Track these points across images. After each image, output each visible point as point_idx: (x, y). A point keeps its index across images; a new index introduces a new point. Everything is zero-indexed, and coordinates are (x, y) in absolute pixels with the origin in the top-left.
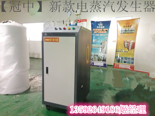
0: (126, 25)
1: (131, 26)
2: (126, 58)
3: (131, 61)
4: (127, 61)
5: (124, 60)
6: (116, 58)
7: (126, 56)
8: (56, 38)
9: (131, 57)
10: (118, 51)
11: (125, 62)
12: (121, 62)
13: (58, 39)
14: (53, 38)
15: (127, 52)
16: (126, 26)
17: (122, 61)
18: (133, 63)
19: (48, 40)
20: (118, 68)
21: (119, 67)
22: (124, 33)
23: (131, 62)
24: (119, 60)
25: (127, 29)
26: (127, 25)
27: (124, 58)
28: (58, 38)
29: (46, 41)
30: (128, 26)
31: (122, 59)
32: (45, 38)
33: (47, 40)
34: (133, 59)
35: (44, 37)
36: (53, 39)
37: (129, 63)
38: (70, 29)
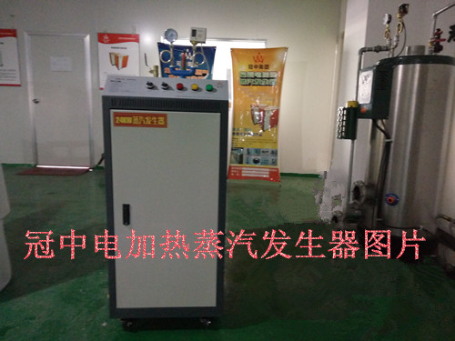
0: (253, 64)
1: (267, 67)
2: (257, 151)
3: (270, 158)
4: (259, 157)
5: (253, 157)
6: (234, 152)
7: (257, 146)
8: (157, 116)
9: (269, 147)
10: (238, 134)
11: (256, 162)
12: (247, 163)
13: (165, 120)
14: (145, 115)
15: (261, 135)
16: (256, 67)
17: (247, 159)
18: (274, 163)
19: (129, 120)
20: (240, 177)
21: (243, 175)
22: (250, 85)
23: (270, 161)
24: (241, 156)
25: (259, 75)
26: (258, 64)
27: (253, 152)
28: (165, 116)
29: (121, 124)
30: (261, 67)
31: (248, 153)
32: (116, 115)
33: (123, 120)
34: (274, 153)
35: (112, 111)
36: (147, 118)
37: (265, 163)
38: (197, 90)
